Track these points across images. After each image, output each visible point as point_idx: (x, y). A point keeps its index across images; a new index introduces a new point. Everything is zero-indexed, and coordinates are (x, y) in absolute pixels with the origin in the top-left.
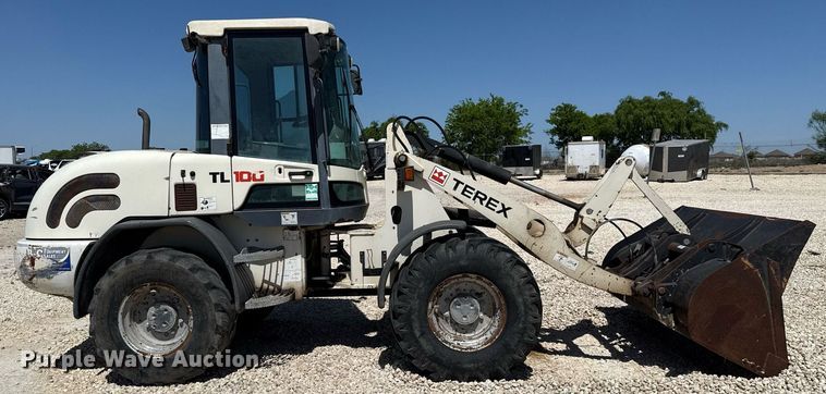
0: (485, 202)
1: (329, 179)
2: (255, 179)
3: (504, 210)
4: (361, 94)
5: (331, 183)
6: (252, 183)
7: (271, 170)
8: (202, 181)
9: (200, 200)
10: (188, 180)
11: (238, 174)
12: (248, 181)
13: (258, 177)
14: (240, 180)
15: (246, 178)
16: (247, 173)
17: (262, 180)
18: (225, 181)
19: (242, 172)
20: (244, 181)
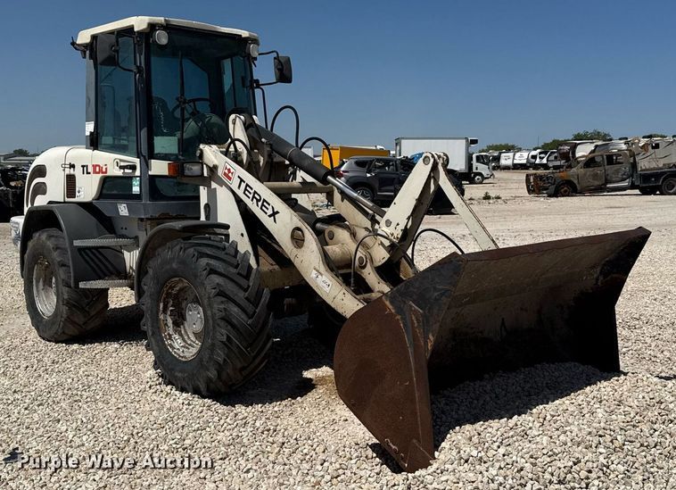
0: (260, 204)
1: (150, 173)
2: (103, 173)
3: (274, 214)
4: (289, 80)
5: (153, 177)
6: (101, 175)
7: (111, 162)
8: (78, 172)
9: (77, 189)
10: (72, 171)
11: (94, 166)
12: (99, 173)
13: (104, 170)
14: (95, 172)
15: (97, 170)
16: (99, 166)
17: (106, 172)
18: (88, 173)
19: (97, 165)
20: (97, 173)
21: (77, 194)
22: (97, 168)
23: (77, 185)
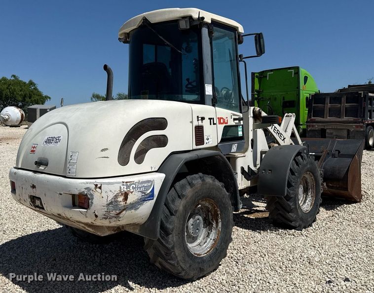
2: (225, 123)
3: (284, 139)
6: (224, 125)
7: (230, 116)
8: (206, 124)
9: (205, 138)
10: (200, 123)
11: (220, 119)
12: (223, 123)
13: (226, 122)
14: (220, 123)
15: (222, 122)
16: (222, 118)
17: (227, 123)
18: (214, 124)
19: (221, 118)
20: (221, 124)
21: (206, 141)
22: (222, 120)
23: (205, 134)
